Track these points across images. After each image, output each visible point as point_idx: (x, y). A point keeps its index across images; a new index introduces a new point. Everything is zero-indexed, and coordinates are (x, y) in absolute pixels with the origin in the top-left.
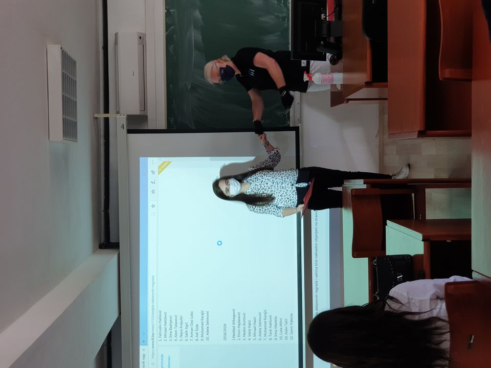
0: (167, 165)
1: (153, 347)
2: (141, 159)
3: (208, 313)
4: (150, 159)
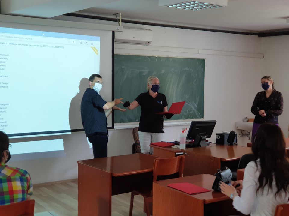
2: (99, 38)
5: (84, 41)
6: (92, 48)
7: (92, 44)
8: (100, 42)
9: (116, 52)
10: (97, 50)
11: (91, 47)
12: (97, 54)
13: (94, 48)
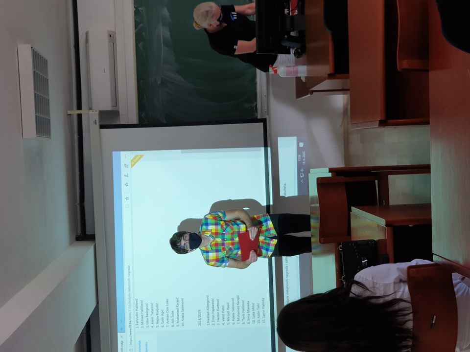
0: (140, 158)
1: (131, 334)
2: (114, 153)
3: (182, 300)
4: (123, 153)
5: (124, 180)
6: (132, 166)
7: (126, 166)
10: (135, 156)
12: (142, 156)
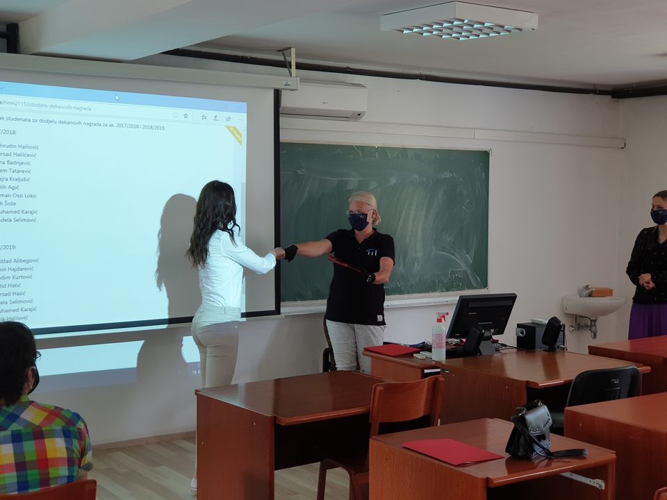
2: (244, 105)
3: (34, 220)
4: (244, 116)
5: (210, 114)
6: (228, 127)
7: (228, 119)
8: (246, 115)
9: (284, 137)
10: (241, 132)
11: (226, 127)
12: (240, 142)
13: (234, 128)
